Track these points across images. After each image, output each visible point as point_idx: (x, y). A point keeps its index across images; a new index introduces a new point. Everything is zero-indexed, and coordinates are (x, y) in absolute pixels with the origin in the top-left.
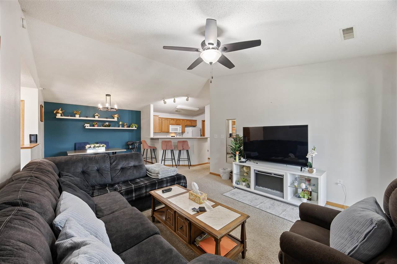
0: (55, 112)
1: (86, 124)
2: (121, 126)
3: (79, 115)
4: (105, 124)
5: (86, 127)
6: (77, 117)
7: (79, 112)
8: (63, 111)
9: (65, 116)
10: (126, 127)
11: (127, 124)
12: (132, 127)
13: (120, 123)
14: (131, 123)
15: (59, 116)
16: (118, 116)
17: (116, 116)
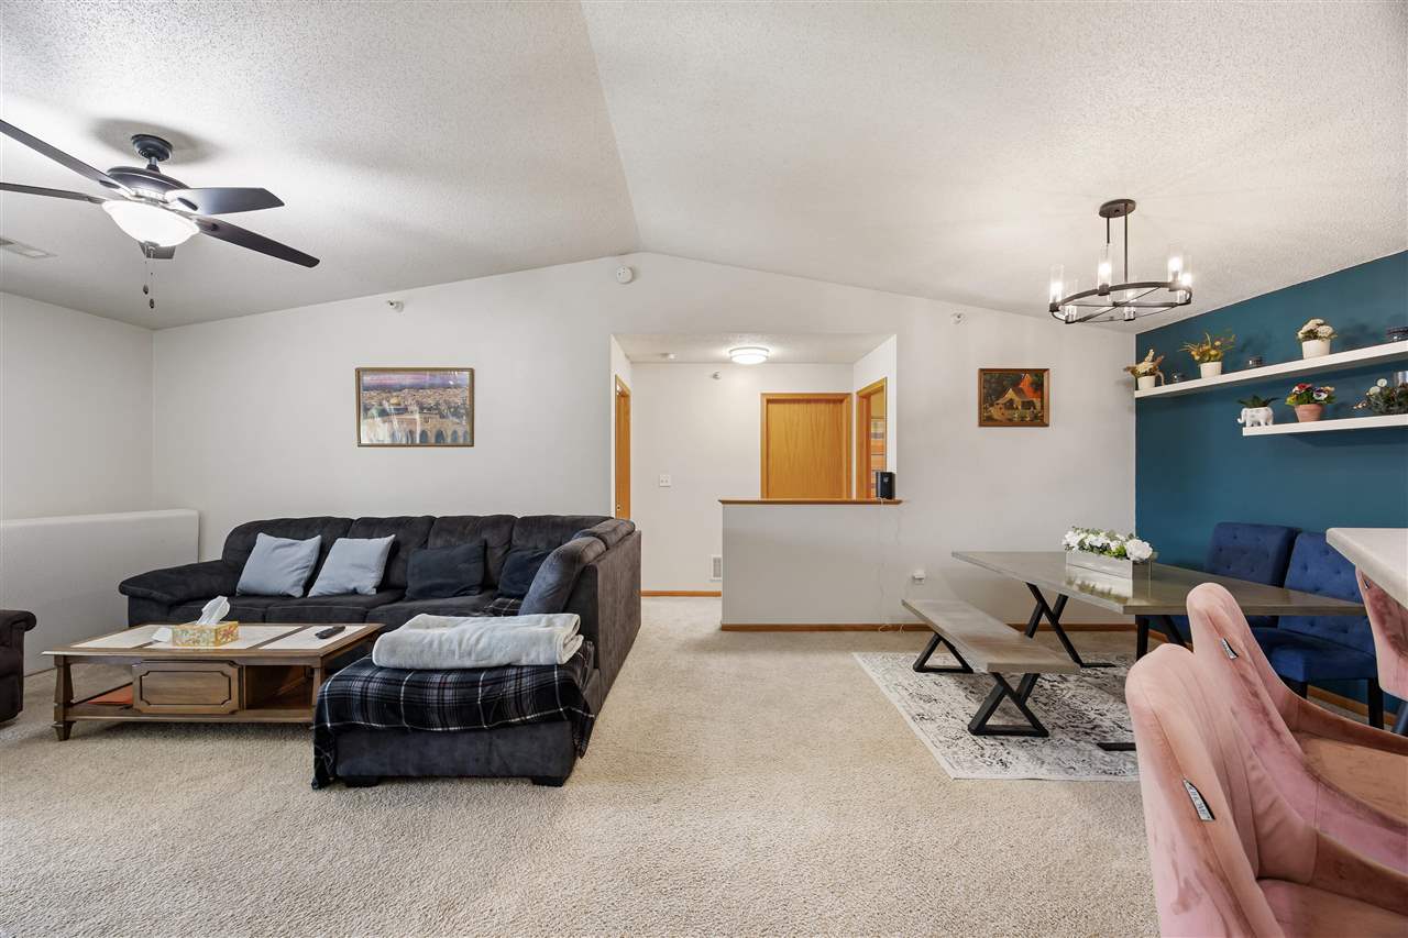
0: (1131, 374)
1: (1246, 413)
3: (1219, 364)
4: (1374, 390)
5: (1247, 432)
6: (1211, 374)
7: (1215, 348)
8: (1159, 359)
9: (1169, 381)
15: (1145, 389)
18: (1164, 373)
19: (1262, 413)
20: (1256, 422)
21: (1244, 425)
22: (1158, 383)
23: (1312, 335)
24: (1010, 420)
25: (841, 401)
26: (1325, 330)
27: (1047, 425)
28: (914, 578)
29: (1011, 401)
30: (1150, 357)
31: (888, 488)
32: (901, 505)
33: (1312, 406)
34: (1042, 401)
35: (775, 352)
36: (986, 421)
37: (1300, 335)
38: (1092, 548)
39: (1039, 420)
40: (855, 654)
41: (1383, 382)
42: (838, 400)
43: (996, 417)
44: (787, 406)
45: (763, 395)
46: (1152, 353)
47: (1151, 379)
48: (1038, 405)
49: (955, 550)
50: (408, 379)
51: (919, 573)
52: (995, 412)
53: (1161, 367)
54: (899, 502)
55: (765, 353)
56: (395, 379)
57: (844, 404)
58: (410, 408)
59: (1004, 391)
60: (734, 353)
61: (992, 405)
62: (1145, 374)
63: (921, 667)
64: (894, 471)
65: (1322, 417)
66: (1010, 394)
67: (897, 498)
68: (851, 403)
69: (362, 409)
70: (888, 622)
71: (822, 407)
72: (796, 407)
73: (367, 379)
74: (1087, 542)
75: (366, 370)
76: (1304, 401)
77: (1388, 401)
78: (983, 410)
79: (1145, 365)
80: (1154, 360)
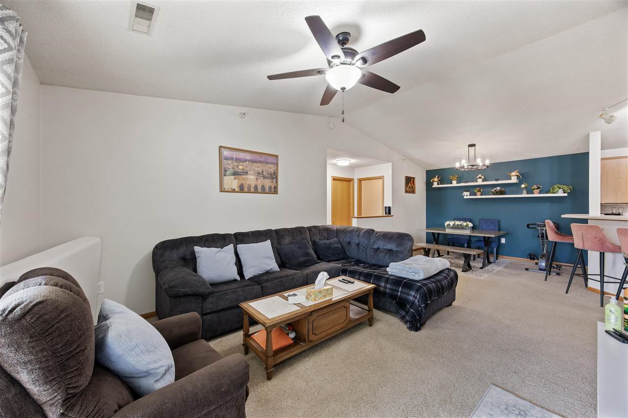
0: (431, 181)
1: (464, 193)
2: (525, 191)
3: (456, 181)
4: (493, 190)
5: (465, 197)
6: (454, 184)
7: (456, 177)
9: (442, 184)
10: (539, 193)
11: (539, 188)
12: (554, 193)
13: (523, 186)
14: (552, 184)
15: (435, 185)
16: (518, 174)
17: (514, 174)
19: (468, 193)
20: (467, 195)
22: (438, 184)
23: (480, 178)
25: (350, 181)
26: (483, 177)
36: (407, 192)
37: (478, 177)
41: (495, 189)
45: (332, 177)
48: (414, 187)
50: (248, 156)
52: (408, 189)
54: (392, 216)
55: (350, 162)
56: (242, 155)
58: (249, 172)
60: (337, 162)
64: (391, 206)
65: (481, 195)
66: (410, 184)
67: (391, 215)
68: (353, 182)
69: (223, 172)
73: (226, 153)
75: (225, 148)
76: (478, 191)
77: (497, 192)
78: (406, 188)
79: (436, 179)
80: (438, 178)
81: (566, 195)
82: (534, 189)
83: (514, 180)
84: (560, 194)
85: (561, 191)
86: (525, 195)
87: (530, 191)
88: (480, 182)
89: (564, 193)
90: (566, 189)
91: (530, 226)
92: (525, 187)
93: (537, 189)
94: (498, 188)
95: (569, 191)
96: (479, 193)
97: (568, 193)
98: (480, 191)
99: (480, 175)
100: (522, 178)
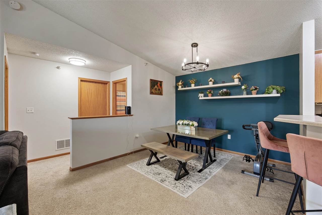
0: (177, 85)
1: (200, 94)
2: (245, 92)
3: (194, 84)
4: (220, 92)
5: (200, 98)
6: (193, 87)
7: (194, 81)
8: (183, 82)
9: (185, 87)
10: (257, 94)
11: (256, 89)
12: (269, 94)
13: (243, 87)
14: (267, 85)
15: (180, 88)
16: (240, 76)
17: (236, 76)
18: (184, 85)
19: (202, 95)
20: (201, 97)
21: (199, 97)
22: (182, 87)
23: (211, 81)
24: (156, 93)
25: (106, 84)
26: (213, 80)
27: (162, 95)
28: (136, 137)
29: (156, 88)
30: (181, 81)
31: (128, 111)
32: (133, 116)
33: (211, 94)
34: (161, 89)
35: (88, 62)
36: (152, 93)
37: (209, 80)
38: (185, 124)
39: (161, 94)
40: (128, 165)
41: (222, 91)
42: (105, 83)
43: (153, 92)
44: (88, 83)
45: (80, 78)
46: (181, 80)
47: (181, 86)
48: (161, 90)
49: (152, 128)
51: (137, 136)
52: (153, 91)
53: (182, 84)
54: (132, 115)
55: (84, 62)
57: (107, 85)
59: (155, 86)
60: (70, 60)
61: (152, 89)
62: (180, 85)
63: (149, 164)
64: (131, 106)
65: (212, 96)
66: (156, 87)
67: (132, 114)
68: (110, 85)
70: (129, 152)
71: (100, 85)
72: (91, 84)
74: (184, 123)
76: (209, 93)
77: (223, 94)
78: (151, 90)
79: (180, 83)
80: (182, 82)
81: (279, 95)
82: (252, 90)
83: (236, 82)
84: (274, 94)
85: (274, 91)
86: (245, 96)
87: (249, 93)
88: (211, 85)
89: (277, 93)
90: (279, 89)
91: (245, 127)
92: (245, 89)
93: (255, 90)
94: (225, 90)
95: (282, 91)
96: (210, 95)
97: (281, 94)
98: (211, 93)
99: (211, 79)
100: (243, 80)
